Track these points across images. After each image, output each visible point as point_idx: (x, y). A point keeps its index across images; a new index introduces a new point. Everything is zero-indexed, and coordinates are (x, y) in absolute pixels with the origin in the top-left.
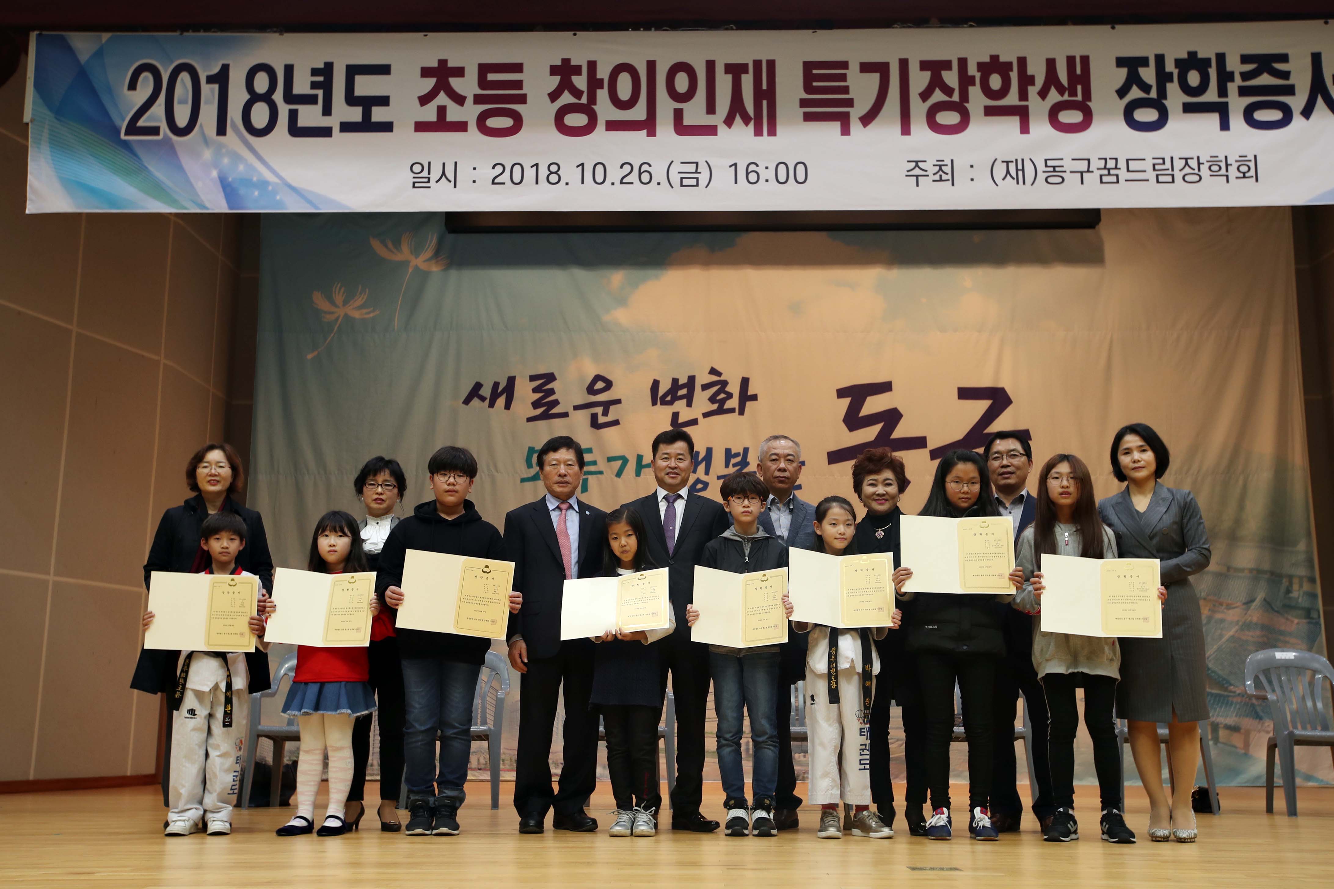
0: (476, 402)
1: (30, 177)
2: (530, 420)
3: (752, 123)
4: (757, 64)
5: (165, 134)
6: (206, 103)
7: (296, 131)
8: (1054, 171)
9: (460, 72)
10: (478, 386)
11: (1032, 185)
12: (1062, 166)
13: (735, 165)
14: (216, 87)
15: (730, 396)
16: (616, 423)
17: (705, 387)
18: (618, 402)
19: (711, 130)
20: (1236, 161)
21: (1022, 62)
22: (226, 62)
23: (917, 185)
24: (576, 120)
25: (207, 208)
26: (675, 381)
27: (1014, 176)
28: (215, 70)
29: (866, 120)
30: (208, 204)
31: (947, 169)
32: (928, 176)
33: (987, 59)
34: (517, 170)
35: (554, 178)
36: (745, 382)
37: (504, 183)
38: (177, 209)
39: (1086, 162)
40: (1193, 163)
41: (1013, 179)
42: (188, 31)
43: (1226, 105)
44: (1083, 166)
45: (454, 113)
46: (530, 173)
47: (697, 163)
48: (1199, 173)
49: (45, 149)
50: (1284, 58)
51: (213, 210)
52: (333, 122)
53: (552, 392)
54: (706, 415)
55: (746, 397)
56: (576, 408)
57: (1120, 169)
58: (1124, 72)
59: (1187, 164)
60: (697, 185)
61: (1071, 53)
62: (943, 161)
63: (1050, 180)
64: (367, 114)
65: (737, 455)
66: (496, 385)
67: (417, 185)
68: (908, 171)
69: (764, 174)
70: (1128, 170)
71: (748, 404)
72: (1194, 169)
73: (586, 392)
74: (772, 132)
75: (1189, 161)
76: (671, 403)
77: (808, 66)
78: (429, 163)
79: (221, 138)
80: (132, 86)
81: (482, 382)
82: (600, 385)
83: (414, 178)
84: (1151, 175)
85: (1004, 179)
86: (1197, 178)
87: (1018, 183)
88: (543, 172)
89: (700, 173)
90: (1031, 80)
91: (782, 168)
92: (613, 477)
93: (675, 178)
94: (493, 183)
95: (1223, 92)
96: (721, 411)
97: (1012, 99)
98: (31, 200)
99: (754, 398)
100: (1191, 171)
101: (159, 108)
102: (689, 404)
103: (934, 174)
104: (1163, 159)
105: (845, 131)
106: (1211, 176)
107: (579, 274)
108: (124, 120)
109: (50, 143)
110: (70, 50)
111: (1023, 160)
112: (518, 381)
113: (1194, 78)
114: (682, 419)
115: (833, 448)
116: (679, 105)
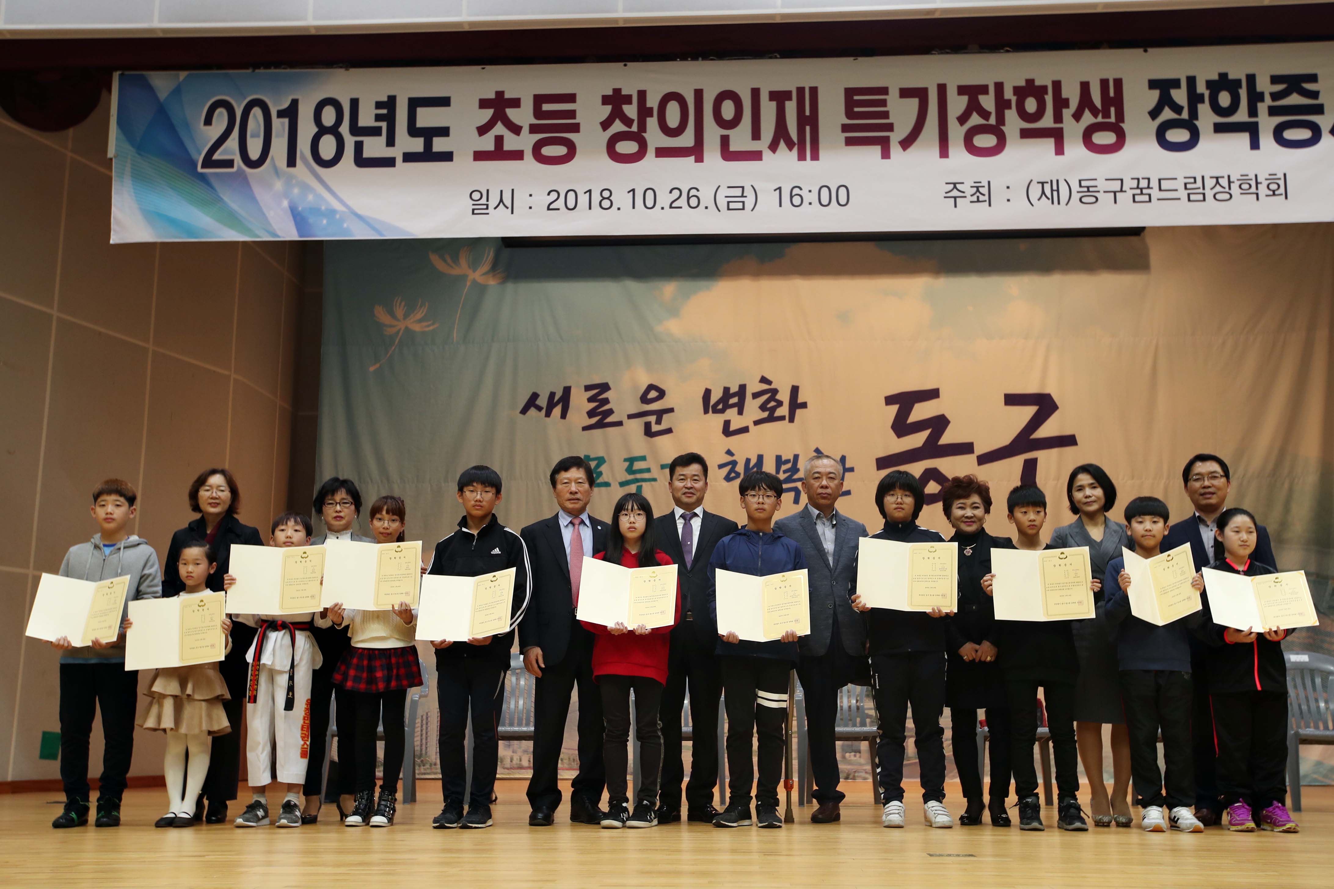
0: (532, 412)
1: (113, 209)
2: (585, 429)
3: (795, 150)
4: (801, 91)
5: (239, 167)
6: (277, 136)
7: (361, 161)
8: (1088, 191)
9: (516, 103)
10: (535, 396)
11: (1067, 204)
12: (1096, 186)
13: (780, 188)
14: (286, 121)
15: (780, 404)
16: (669, 431)
17: (756, 395)
18: (671, 410)
19: (756, 156)
20: (1266, 179)
21: (1057, 85)
22: (295, 97)
23: (956, 206)
24: (627, 147)
25: (278, 236)
26: (726, 390)
27: (1050, 196)
28: (285, 105)
29: (906, 143)
30: (279, 233)
31: (984, 190)
32: (965, 197)
33: (1023, 83)
34: (571, 196)
35: (606, 204)
36: (795, 390)
37: (558, 209)
38: (250, 237)
39: (1119, 182)
40: (1224, 182)
41: (1048, 199)
42: (259, 68)
43: (1256, 124)
44: (1116, 186)
45: (511, 143)
46: (583, 199)
47: (743, 188)
48: (1230, 192)
49: (128, 182)
50: (1313, 78)
52: (396, 153)
53: (606, 401)
54: (757, 423)
55: (796, 405)
56: (630, 417)
57: (1152, 188)
58: (1156, 94)
59: (1217, 182)
60: (743, 209)
61: (1105, 77)
62: (980, 182)
63: (1084, 200)
64: (428, 145)
65: (787, 461)
66: (552, 395)
67: (476, 212)
68: (947, 193)
69: (807, 197)
70: (1160, 189)
71: (799, 412)
72: (1224, 188)
73: (640, 401)
74: (815, 157)
75: (1220, 180)
76: (722, 411)
77: (850, 93)
78: (488, 191)
79: (291, 170)
80: (208, 122)
81: (538, 392)
82: (653, 394)
83: (473, 205)
84: (1183, 194)
85: (1039, 200)
86: (1228, 196)
87: (1053, 203)
88: (596, 198)
89: (746, 197)
90: (1065, 103)
91: (825, 191)
93: (722, 202)
94: (549, 209)
95: (1253, 112)
96: (771, 418)
97: (1047, 121)
98: (114, 231)
100: (1222, 190)
101: (233, 142)
102: (740, 412)
103: (972, 195)
104: (1195, 178)
105: (886, 155)
106: (1241, 194)
107: (632, 286)
108: (200, 154)
109: (132, 176)
110: (150, 89)
111: (1058, 181)
112: (573, 391)
113: (1224, 99)
114: (733, 427)
115: (882, 454)
116: (725, 132)
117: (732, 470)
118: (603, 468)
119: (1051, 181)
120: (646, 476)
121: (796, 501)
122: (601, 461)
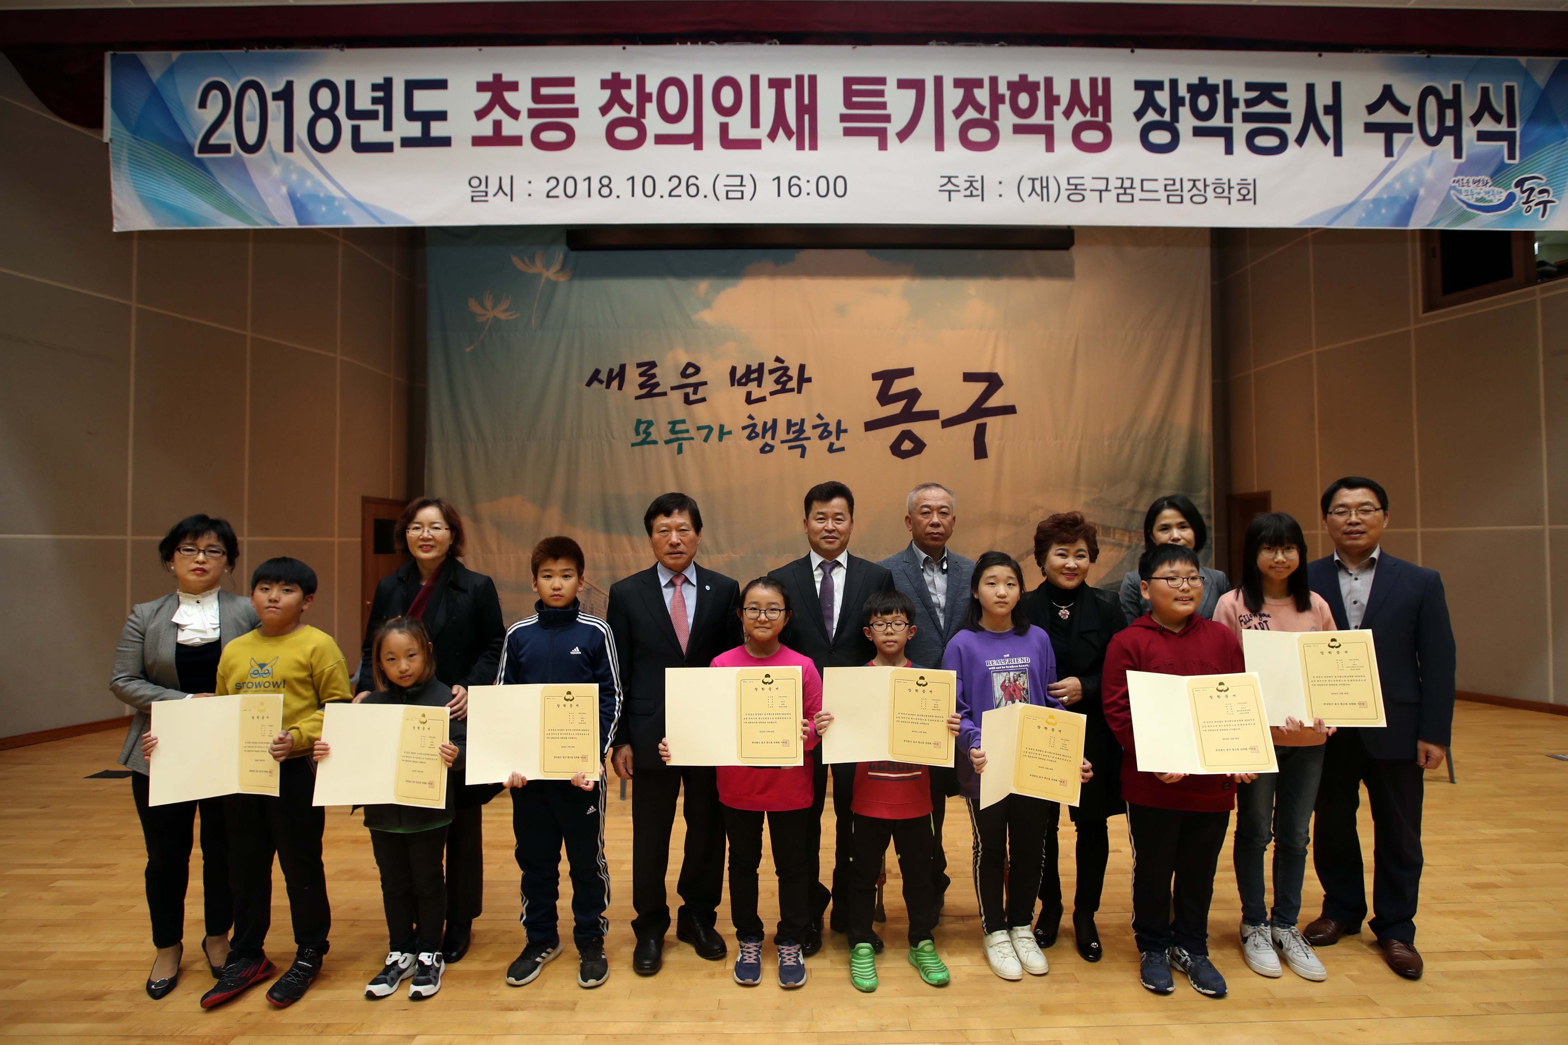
0: (595, 384)
1: (114, 196)
2: (637, 398)
3: (794, 138)
4: (800, 79)
5: (236, 152)
6: (273, 120)
7: (359, 146)
8: (1076, 189)
9: (513, 86)
10: (597, 372)
11: (1056, 201)
12: (1083, 185)
13: (778, 178)
14: (281, 103)
15: (790, 378)
16: (703, 400)
17: (771, 372)
18: (705, 383)
19: (755, 144)
20: (1238, 184)
21: (1049, 81)
22: (290, 78)
23: (950, 200)
24: (626, 133)
25: (278, 224)
26: (748, 367)
27: (1039, 193)
28: (280, 87)
29: (903, 135)
30: (279, 221)
31: (978, 185)
32: (959, 191)
33: (1017, 79)
34: (570, 183)
35: (606, 191)
36: (802, 368)
37: (557, 197)
38: (250, 225)
39: (1105, 181)
40: (1200, 185)
41: (1038, 195)
42: (253, 48)
43: (1230, 130)
44: (1102, 185)
45: (510, 128)
46: (583, 187)
47: (742, 177)
48: (1206, 195)
49: (126, 168)
50: (1282, 87)
51: (283, 225)
54: (772, 394)
55: (803, 379)
56: (673, 388)
57: (1135, 188)
58: (1141, 94)
59: (1194, 185)
60: (742, 198)
61: (1094, 75)
62: (974, 177)
63: (1072, 197)
64: (426, 129)
65: (796, 424)
66: (611, 371)
67: (475, 199)
68: (941, 186)
69: (805, 188)
70: (1142, 190)
71: (805, 385)
72: (1200, 191)
73: (680, 376)
74: (814, 146)
75: (1197, 183)
76: (745, 384)
78: (487, 178)
79: (289, 155)
80: (203, 104)
81: (601, 369)
82: (691, 370)
83: (473, 192)
84: (1163, 195)
85: (1030, 196)
86: (1204, 199)
87: (1042, 200)
88: (595, 185)
89: (745, 186)
90: (1056, 100)
91: (823, 182)
92: (702, 441)
93: (721, 191)
94: (548, 196)
95: (1228, 118)
96: (783, 390)
97: (1039, 118)
98: (116, 218)
99: (809, 380)
100: (1198, 193)
101: (229, 126)
102: (759, 385)
103: (966, 189)
104: (1174, 180)
106: (1216, 197)
107: (674, 283)
108: (196, 138)
109: (131, 163)
110: (143, 70)
111: (1047, 178)
112: (627, 368)
113: (1203, 103)
114: (753, 397)
115: (869, 419)
116: (724, 119)
117: (753, 431)
118: (652, 430)
119: (1042, 178)
120: (686, 435)
121: (803, 455)
122: (650, 424)
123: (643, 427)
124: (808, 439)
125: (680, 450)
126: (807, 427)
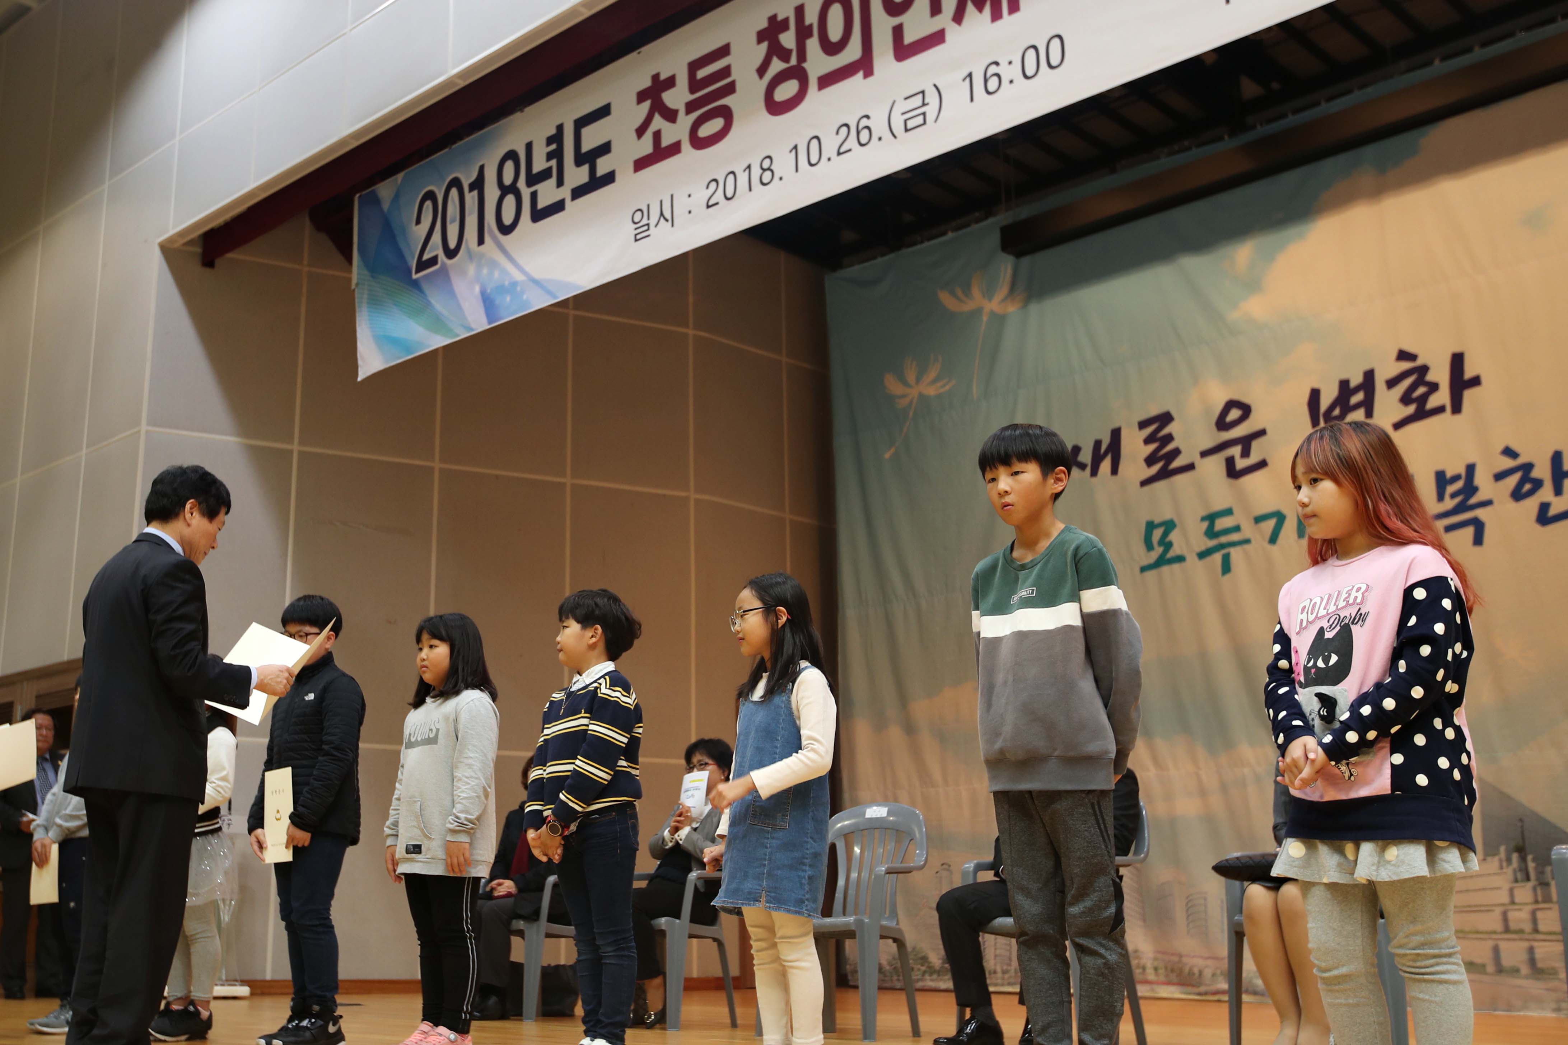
1: (358, 344)
2: (1144, 483)
5: (442, 262)
6: (469, 215)
7: (537, 215)
9: (671, 82)
13: (970, 75)
14: (476, 191)
15: (1434, 387)
16: (1263, 464)
17: (1391, 383)
18: (1262, 433)
19: (938, 38)
22: (482, 163)
24: (786, 90)
25: (473, 330)
26: (1344, 384)
30: (473, 325)
34: (730, 181)
35: (767, 177)
36: (1457, 360)
37: (717, 203)
38: (453, 338)
42: (457, 141)
45: (668, 135)
46: (743, 180)
47: (924, 92)
49: (366, 311)
51: (476, 330)
52: (565, 191)
53: (1169, 438)
54: (1397, 426)
55: (1462, 383)
56: (1204, 454)
60: (925, 123)
64: (593, 170)
65: (1456, 478)
66: (1098, 444)
67: (638, 237)
69: (1007, 74)
71: (1467, 394)
73: (1216, 429)
74: (1014, 7)
78: (649, 206)
79: (481, 248)
80: (418, 220)
81: (1081, 443)
82: (1234, 414)
83: (636, 229)
88: (756, 173)
89: (927, 104)
91: (1030, 55)
92: (1263, 544)
93: (898, 123)
94: (708, 207)
96: (1422, 414)
98: (360, 365)
99: (1476, 381)
101: (437, 236)
102: (1369, 413)
107: (1190, 263)
108: (414, 258)
109: (368, 303)
110: (378, 204)
112: (1124, 433)
116: (896, 21)
118: (1174, 536)
120: (1235, 537)
121: (1478, 540)
122: (1169, 526)
123: (1157, 534)
124: (1488, 503)
125: (1226, 568)
126: (1482, 479)
